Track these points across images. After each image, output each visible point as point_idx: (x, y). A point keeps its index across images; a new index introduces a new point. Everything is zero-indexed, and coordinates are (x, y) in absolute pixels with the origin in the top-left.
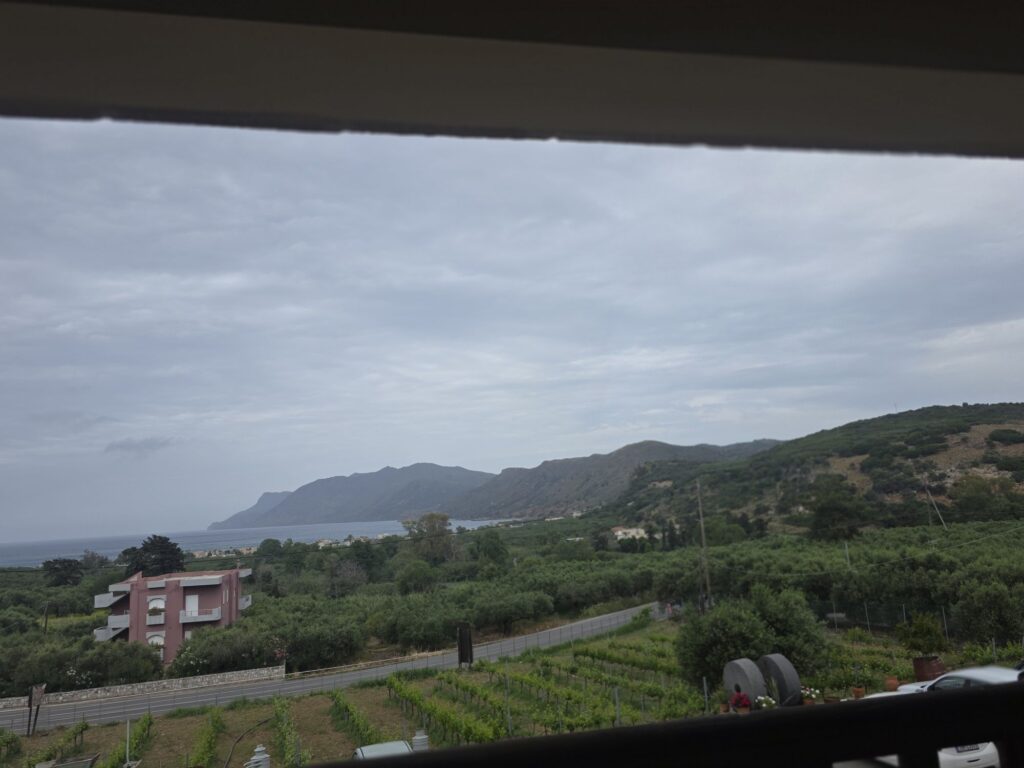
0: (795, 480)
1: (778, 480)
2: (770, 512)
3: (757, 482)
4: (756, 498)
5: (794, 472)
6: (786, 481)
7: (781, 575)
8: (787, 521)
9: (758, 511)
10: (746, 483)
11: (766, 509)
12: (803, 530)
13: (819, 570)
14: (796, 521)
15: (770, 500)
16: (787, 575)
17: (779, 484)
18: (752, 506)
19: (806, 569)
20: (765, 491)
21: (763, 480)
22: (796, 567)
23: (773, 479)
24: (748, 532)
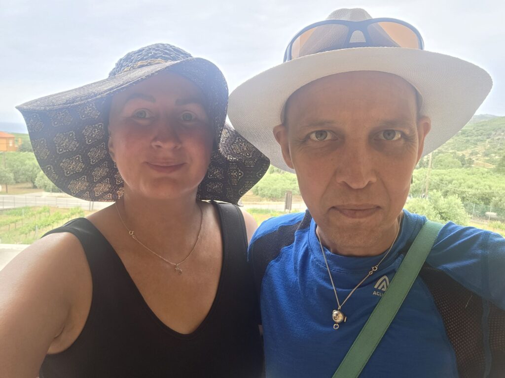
0: (499, 139)
1: (488, 138)
2: (478, 155)
3: (476, 138)
4: (473, 147)
5: (500, 135)
6: (493, 139)
7: (467, 190)
8: (487, 161)
9: (472, 154)
10: (469, 138)
11: (477, 153)
12: (493, 167)
13: (488, 189)
14: (492, 162)
15: (480, 149)
16: (469, 190)
17: (488, 140)
18: (469, 151)
19: (482, 187)
20: (478, 143)
21: (479, 137)
22: (476, 186)
23: (485, 137)
24: (463, 164)
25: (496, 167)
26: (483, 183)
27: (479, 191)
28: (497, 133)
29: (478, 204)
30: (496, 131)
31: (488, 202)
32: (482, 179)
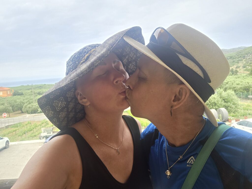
0: (249, 58)
1: (244, 59)
2: (240, 68)
3: (238, 59)
4: (237, 64)
5: (249, 56)
6: (246, 59)
7: (236, 86)
8: (245, 70)
9: (237, 68)
10: (234, 60)
11: (239, 67)
12: (248, 73)
13: (247, 84)
14: (247, 70)
15: (241, 64)
16: (238, 86)
17: (244, 60)
18: (235, 66)
19: (244, 84)
20: (239, 61)
21: (240, 59)
22: (241, 83)
23: (242, 58)
24: (233, 74)
25: (250, 73)
26: (244, 81)
27: (243, 86)
28: (248, 56)
29: (243, 92)
30: (247, 54)
31: (248, 90)
32: (243, 80)
